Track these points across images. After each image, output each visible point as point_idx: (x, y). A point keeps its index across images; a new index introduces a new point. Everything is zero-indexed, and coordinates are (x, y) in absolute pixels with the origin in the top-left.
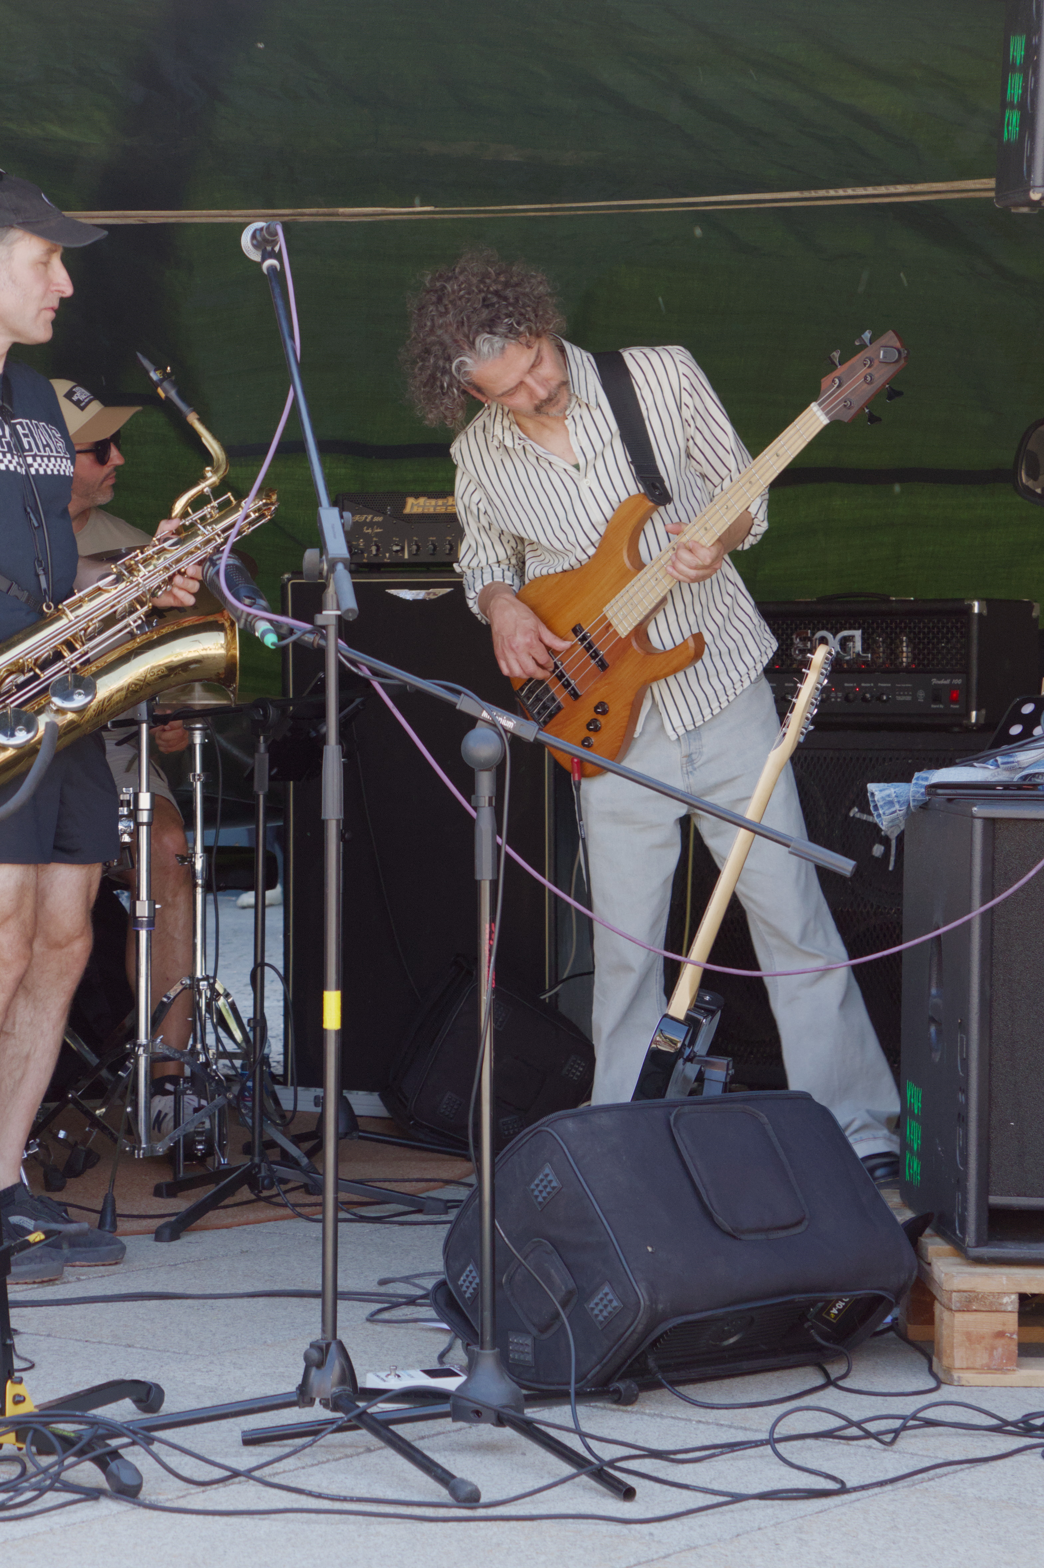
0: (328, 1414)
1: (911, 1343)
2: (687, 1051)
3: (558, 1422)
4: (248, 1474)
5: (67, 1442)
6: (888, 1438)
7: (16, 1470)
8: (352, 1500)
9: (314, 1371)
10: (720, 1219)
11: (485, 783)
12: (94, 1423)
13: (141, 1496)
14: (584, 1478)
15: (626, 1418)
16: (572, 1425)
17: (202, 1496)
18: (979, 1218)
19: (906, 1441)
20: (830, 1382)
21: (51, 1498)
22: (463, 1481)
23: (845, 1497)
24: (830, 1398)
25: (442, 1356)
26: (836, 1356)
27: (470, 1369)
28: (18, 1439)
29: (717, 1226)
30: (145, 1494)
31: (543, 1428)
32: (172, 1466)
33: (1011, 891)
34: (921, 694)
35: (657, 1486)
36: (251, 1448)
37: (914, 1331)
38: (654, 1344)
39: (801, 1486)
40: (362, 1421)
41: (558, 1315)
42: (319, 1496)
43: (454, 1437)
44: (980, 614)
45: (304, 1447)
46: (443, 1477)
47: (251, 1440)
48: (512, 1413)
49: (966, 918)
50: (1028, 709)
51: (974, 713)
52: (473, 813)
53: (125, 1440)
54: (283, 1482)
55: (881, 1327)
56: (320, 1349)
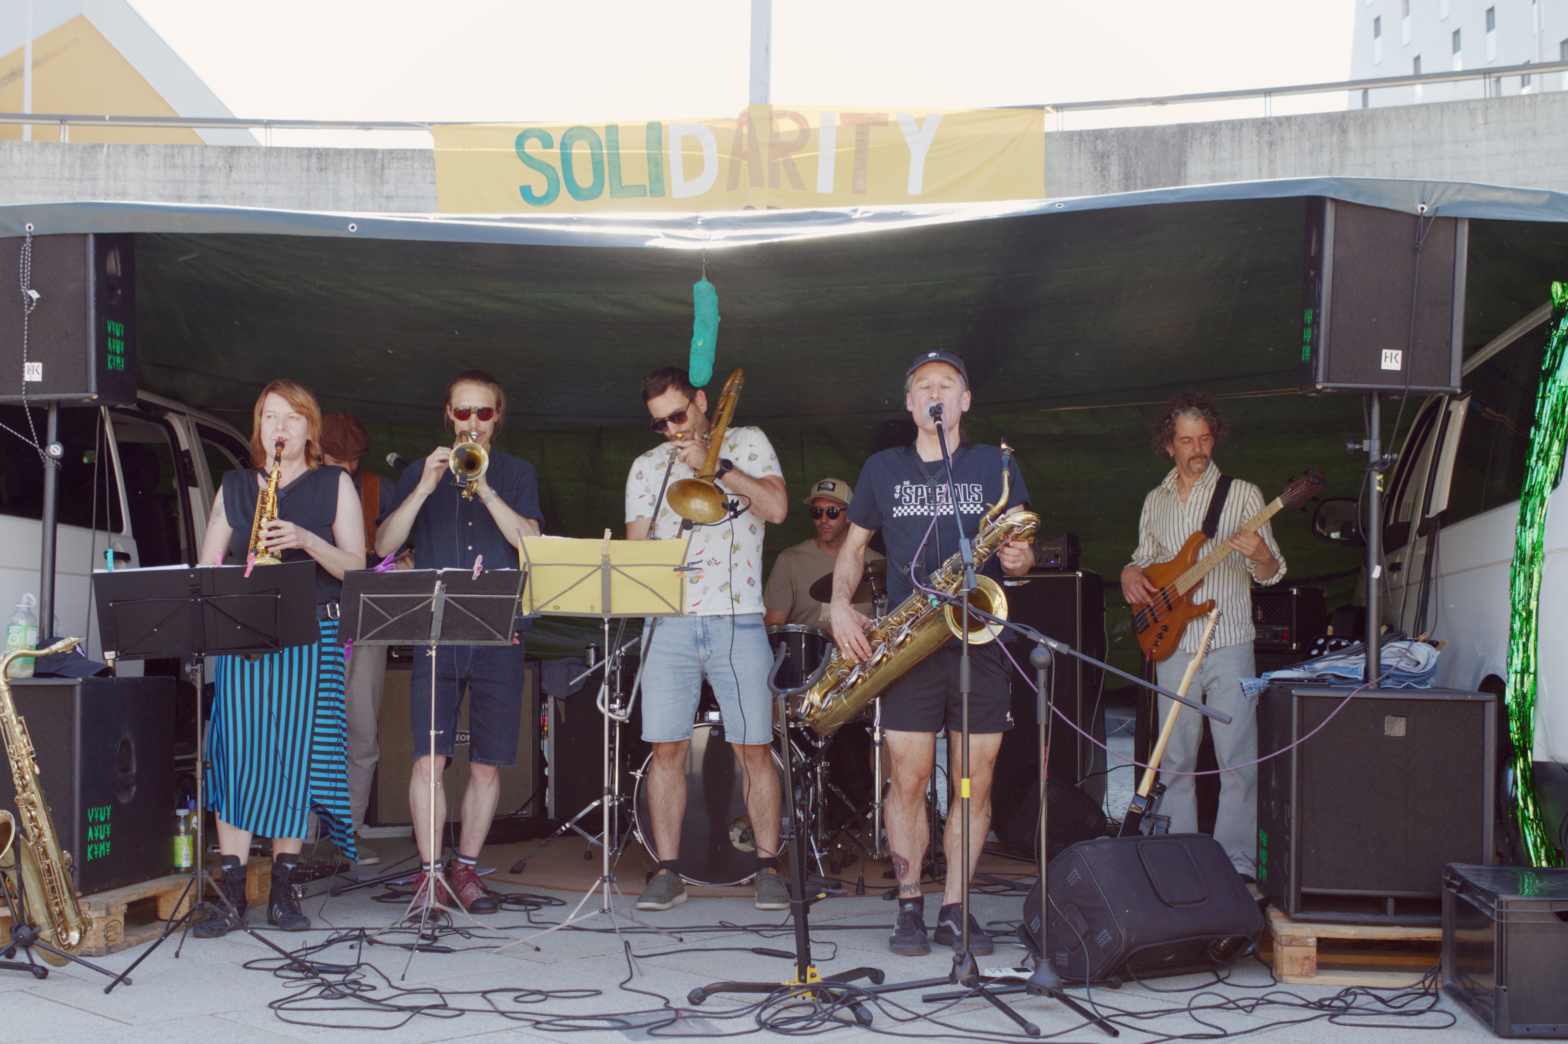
0: (965, 989)
1: (1262, 961)
2: (1148, 813)
3: (1080, 996)
4: (925, 1017)
5: (836, 998)
6: (1249, 1009)
7: (812, 1010)
8: (976, 1032)
9: (958, 967)
10: (1163, 897)
11: (1042, 675)
12: (850, 988)
13: (872, 1025)
14: (1093, 1025)
15: (1115, 995)
16: (1087, 998)
17: (902, 1027)
18: (1296, 899)
19: (1258, 1011)
20: (1220, 980)
21: (828, 1025)
22: (1032, 1025)
23: (1227, 1039)
24: (1220, 988)
25: (1023, 962)
26: (1223, 967)
27: (1036, 968)
28: (813, 995)
29: (1162, 901)
30: (874, 1025)
31: (1073, 999)
32: (887, 1011)
33: (1312, 733)
34: (1268, 635)
35: (1130, 1030)
36: (927, 1004)
37: (1263, 956)
38: (1129, 959)
39: (1204, 1032)
40: (982, 992)
41: (1080, 943)
42: (960, 1029)
43: (1028, 1002)
44: (1297, 595)
45: (953, 1004)
46: (1022, 1022)
47: (927, 1000)
48: (1056, 991)
49: (1289, 747)
50: (1321, 642)
51: (1294, 645)
52: (1036, 690)
53: (865, 997)
54: (942, 1021)
55: (1246, 953)
56: (961, 956)
